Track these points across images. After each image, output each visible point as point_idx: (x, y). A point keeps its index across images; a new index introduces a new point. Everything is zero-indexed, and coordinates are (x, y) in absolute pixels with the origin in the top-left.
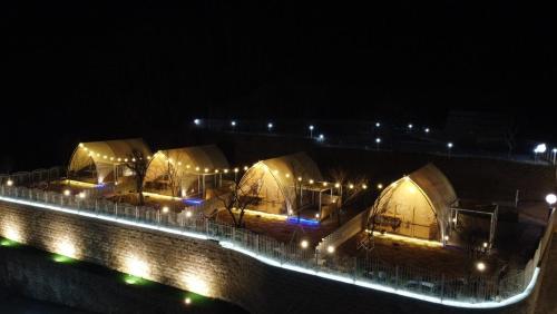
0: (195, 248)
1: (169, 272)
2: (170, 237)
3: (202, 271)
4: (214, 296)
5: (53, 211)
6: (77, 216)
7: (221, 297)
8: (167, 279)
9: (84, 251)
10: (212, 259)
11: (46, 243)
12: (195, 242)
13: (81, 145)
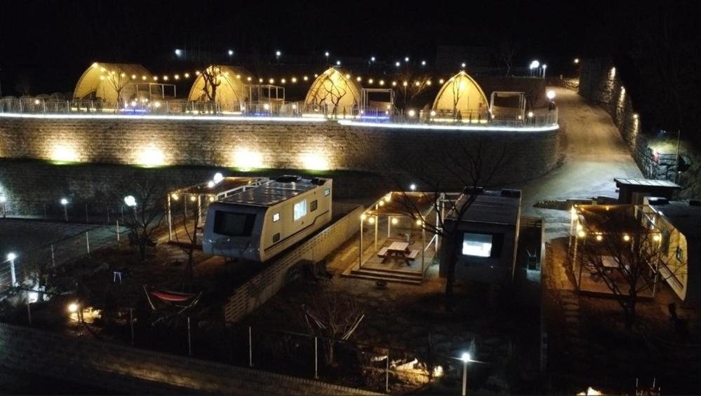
0: (312, 129)
1: (284, 156)
2: (286, 125)
3: (321, 149)
4: (332, 168)
5: (130, 120)
6: (168, 120)
7: (339, 168)
8: (281, 164)
9: (177, 155)
10: (331, 136)
11: (119, 155)
12: (313, 125)
13: (95, 65)
